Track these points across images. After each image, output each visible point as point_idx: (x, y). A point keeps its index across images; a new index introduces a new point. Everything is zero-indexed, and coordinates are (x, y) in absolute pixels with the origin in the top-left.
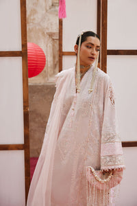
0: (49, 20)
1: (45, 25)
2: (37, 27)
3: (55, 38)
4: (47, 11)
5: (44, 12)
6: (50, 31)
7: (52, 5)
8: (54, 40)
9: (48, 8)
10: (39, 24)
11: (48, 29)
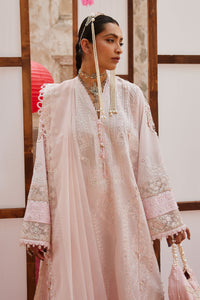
0: (55, 38)
1: (49, 45)
2: (39, 49)
3: (63, 63)
4: (52, 26)
5: (48, 27)
6: (57, 53)
7: (60, 18)
8: (62, 66)
9: (53, 22)
10: (41, 44)
11: (53, 50)
